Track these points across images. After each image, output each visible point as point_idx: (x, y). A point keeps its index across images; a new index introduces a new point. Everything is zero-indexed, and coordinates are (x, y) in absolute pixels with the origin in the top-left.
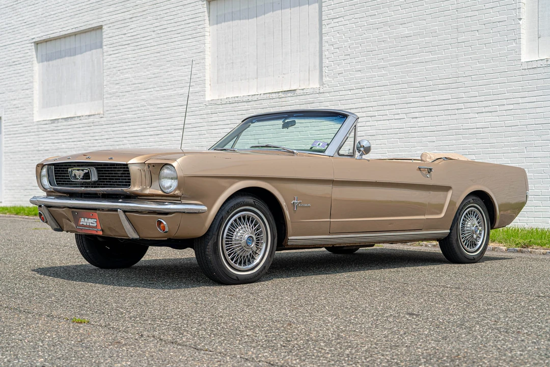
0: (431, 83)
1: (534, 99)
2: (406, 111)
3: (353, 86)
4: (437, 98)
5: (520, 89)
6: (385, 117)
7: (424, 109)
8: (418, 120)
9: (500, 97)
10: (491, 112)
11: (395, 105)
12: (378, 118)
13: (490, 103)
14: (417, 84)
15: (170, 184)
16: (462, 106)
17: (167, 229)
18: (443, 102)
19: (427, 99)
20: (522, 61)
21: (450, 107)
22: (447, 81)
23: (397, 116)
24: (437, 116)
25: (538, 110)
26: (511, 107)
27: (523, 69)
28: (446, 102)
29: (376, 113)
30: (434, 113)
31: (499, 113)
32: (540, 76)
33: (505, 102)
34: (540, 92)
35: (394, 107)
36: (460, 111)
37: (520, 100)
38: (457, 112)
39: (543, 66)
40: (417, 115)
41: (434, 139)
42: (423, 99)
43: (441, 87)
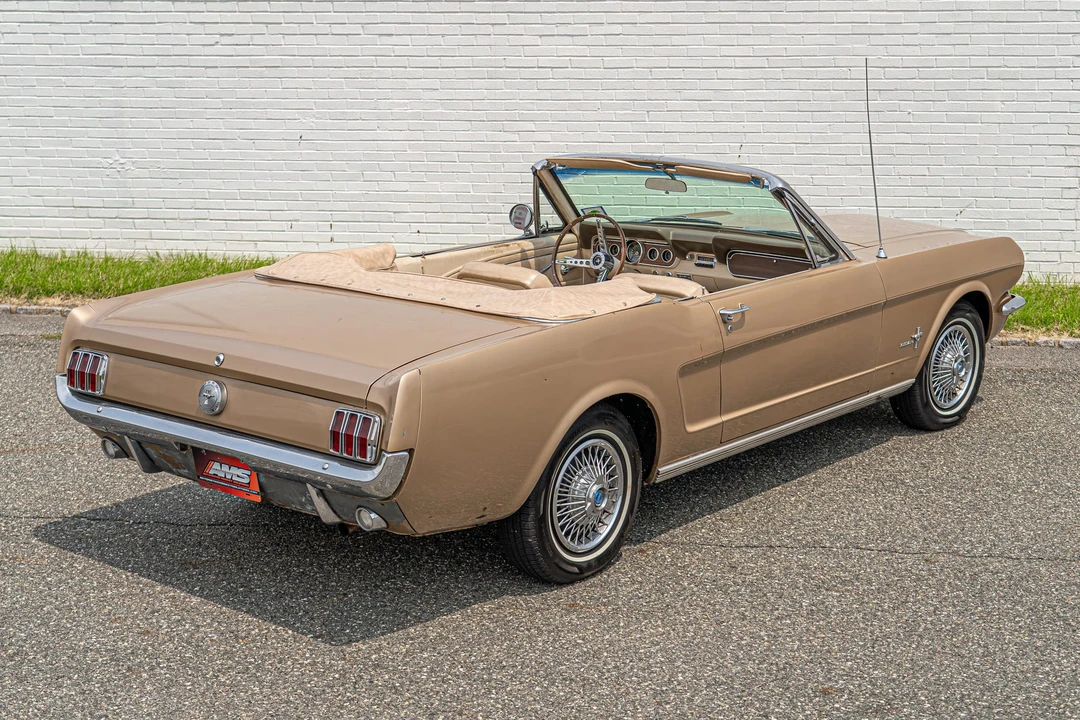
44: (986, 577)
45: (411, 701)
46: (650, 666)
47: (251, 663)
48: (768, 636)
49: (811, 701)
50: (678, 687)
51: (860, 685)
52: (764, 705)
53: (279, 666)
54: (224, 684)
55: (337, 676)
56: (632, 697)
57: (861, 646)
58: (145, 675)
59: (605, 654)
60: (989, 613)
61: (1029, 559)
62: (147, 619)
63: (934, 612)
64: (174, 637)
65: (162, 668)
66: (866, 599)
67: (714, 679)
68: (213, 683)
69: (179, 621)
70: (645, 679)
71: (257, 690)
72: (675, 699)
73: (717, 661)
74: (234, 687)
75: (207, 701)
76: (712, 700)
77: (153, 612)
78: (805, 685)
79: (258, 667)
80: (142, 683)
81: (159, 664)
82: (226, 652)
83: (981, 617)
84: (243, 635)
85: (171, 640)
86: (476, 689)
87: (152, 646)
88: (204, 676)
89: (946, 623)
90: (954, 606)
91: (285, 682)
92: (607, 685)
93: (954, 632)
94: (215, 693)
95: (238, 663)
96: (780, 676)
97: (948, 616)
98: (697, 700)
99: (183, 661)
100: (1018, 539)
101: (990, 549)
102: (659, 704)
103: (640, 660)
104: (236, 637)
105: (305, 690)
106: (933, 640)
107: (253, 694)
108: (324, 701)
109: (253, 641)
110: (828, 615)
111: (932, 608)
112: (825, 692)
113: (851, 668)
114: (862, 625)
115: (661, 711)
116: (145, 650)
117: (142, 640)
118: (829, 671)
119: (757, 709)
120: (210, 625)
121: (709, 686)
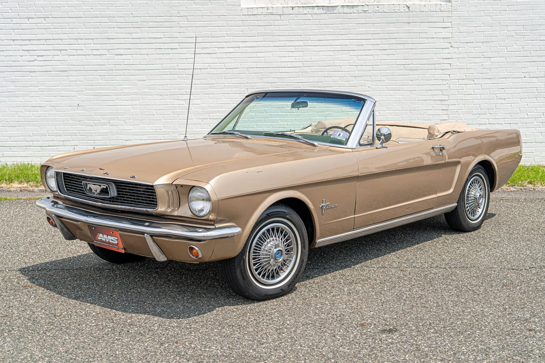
0: (138, 19)
1: (255, 44)
2: (108, 46)
3: (32, 14)
4: (146, 35)
5: (240, 34)
6: (79, 52)
7: (131, 46)
8: (123, 57)
9: (219, 39)
10: (210, 54)
11: (93, 39)
12: (69, 52)
13: (208, 45)
14: (122, 20)
15: (201, 207)
16: (176, 46)
17: (200, 256)
18: (153, 41)
19: (134, 36)
20: (242, 6)
21: (162, 46)
22: (158, 19)
23: (95, 52)
24: (147, 54)
25: (259, 55)
26: (232, 50)
27: (243, 15)
28: (157, 40)
29: (67, 47)
30: (143, 51)
31: (218, 55)
32: (260, 23)
33: (225, 45)
34: (261, 38)
35: (91, 41)
36: (174, 51)
37: (241, 45)
38: (170, 51)
39: (264, 13)
40: (122, 52)
41: (145, 77)
42: (129, 36)
43: (151, 24)
44: (432, 276)
45: (150, 339)
46: (272, 318)
47: (63, 327)
48: (330, 303)
49: (356, 329)
50: (288, 326)
51: (379, 321)
52: (333, 332)
53: (78, 327)
54: (49, 336)
55: (110, 330)
56: (265, 332)
57: (377, 305)
58: (6, 334)
59: (249, 314)
60: (436, 290)
61: (450, 268)
62: (6, 310)
63: (409, 290)
64: (21, 317)
65: (15, 331)
66: (375, 287)
67: (306, 322)
68: (43, 336)
69: (23, 310)
70: (270, 324)
71: (67, 338)
72: (287, 331)
73: (306, 315)
74: (55, 337)
75: (41, 344)
76: (306, 331)
77: (9, 307)
78: (352, 323)
79: (67, 328)
80: (5, 338)
81: (13, 329)
82: (50, 322)
83: (432, 292)
84: (59, 315)
85: (20, 318)
86: (184, 332)
87: (10, 322)
88: (38, 333)
89: (416, 294)
90: (418, 287)
91: (82, 334)
92: (252, 327)
93: (420, 297)
94: (44, 340)
95: (56, 327)
96: (338, 320)
97: (417, 291)
98: (298, 331)
99: (27, 327)
100: (443, 260)
101: (431, 265)
102: (280, 334)
103: (267, 316)
104: (55, 315)
105: (93, 337)
106: (411, 302)
107: (65, 340)
108: (104, 341)
109: (64, 317)
110: (358, 294)
111: (408, 289)
112: (362, 325)
113: (373, 314)
114: (375, 297)
115: (280, 337)
116: (6, 324)
117: (4, 319)
118: (363, 316)
119: (329, 333)
120: (40, 311)
121: (303, 325)
